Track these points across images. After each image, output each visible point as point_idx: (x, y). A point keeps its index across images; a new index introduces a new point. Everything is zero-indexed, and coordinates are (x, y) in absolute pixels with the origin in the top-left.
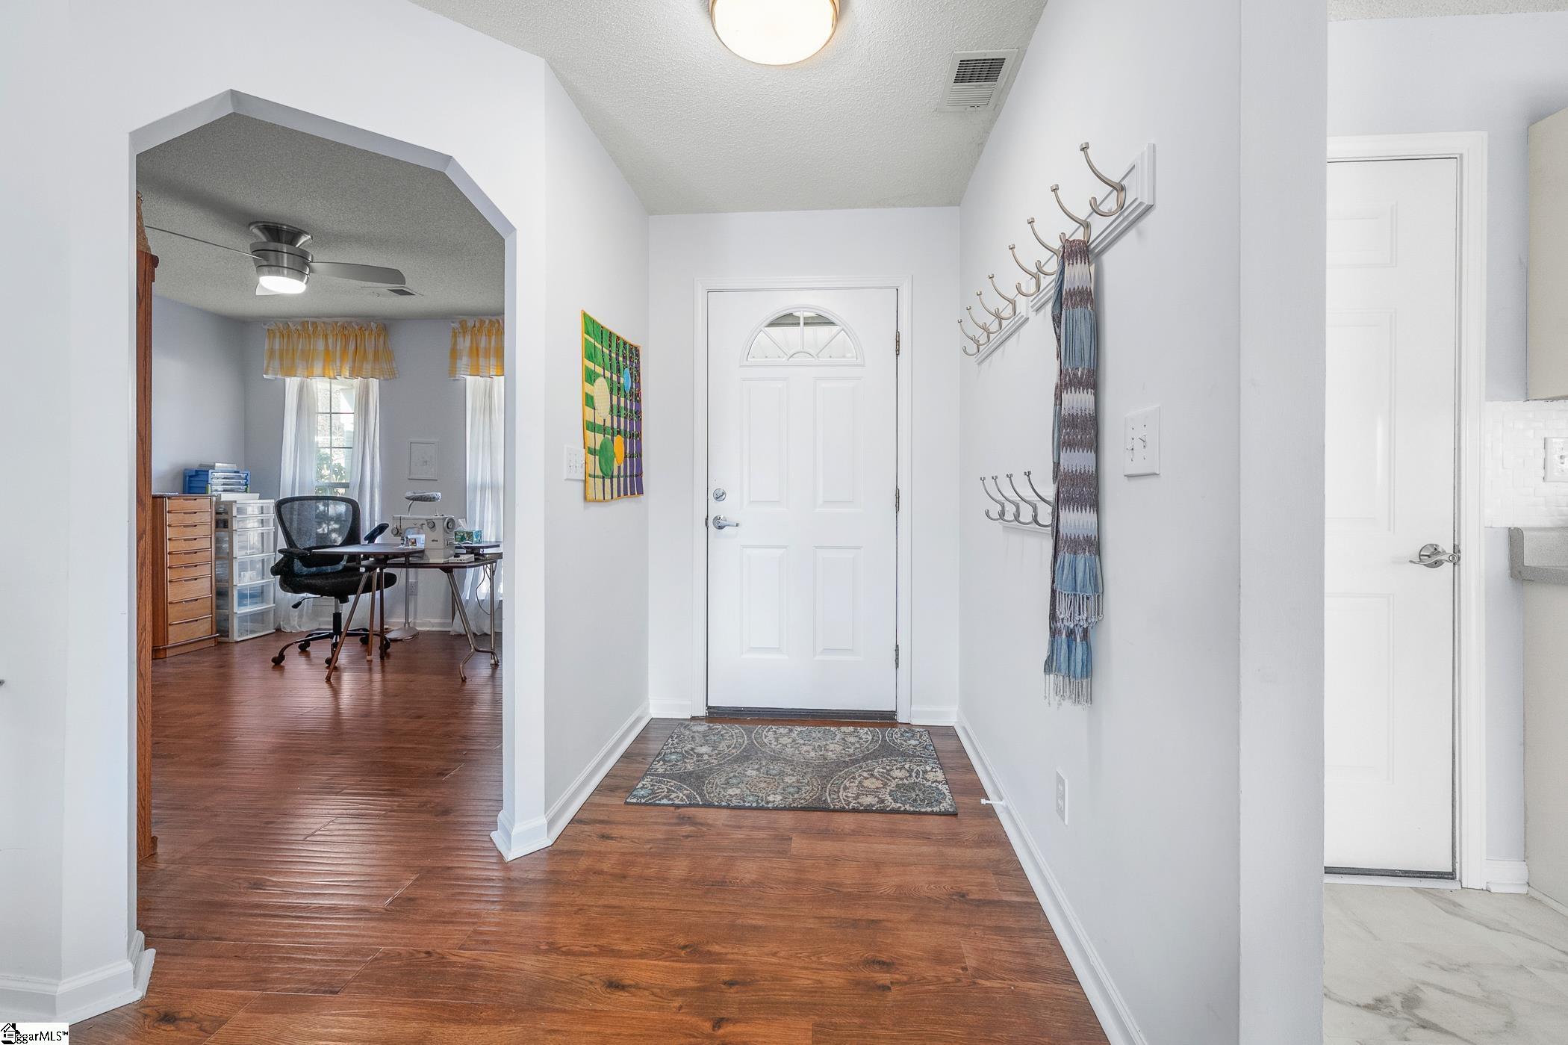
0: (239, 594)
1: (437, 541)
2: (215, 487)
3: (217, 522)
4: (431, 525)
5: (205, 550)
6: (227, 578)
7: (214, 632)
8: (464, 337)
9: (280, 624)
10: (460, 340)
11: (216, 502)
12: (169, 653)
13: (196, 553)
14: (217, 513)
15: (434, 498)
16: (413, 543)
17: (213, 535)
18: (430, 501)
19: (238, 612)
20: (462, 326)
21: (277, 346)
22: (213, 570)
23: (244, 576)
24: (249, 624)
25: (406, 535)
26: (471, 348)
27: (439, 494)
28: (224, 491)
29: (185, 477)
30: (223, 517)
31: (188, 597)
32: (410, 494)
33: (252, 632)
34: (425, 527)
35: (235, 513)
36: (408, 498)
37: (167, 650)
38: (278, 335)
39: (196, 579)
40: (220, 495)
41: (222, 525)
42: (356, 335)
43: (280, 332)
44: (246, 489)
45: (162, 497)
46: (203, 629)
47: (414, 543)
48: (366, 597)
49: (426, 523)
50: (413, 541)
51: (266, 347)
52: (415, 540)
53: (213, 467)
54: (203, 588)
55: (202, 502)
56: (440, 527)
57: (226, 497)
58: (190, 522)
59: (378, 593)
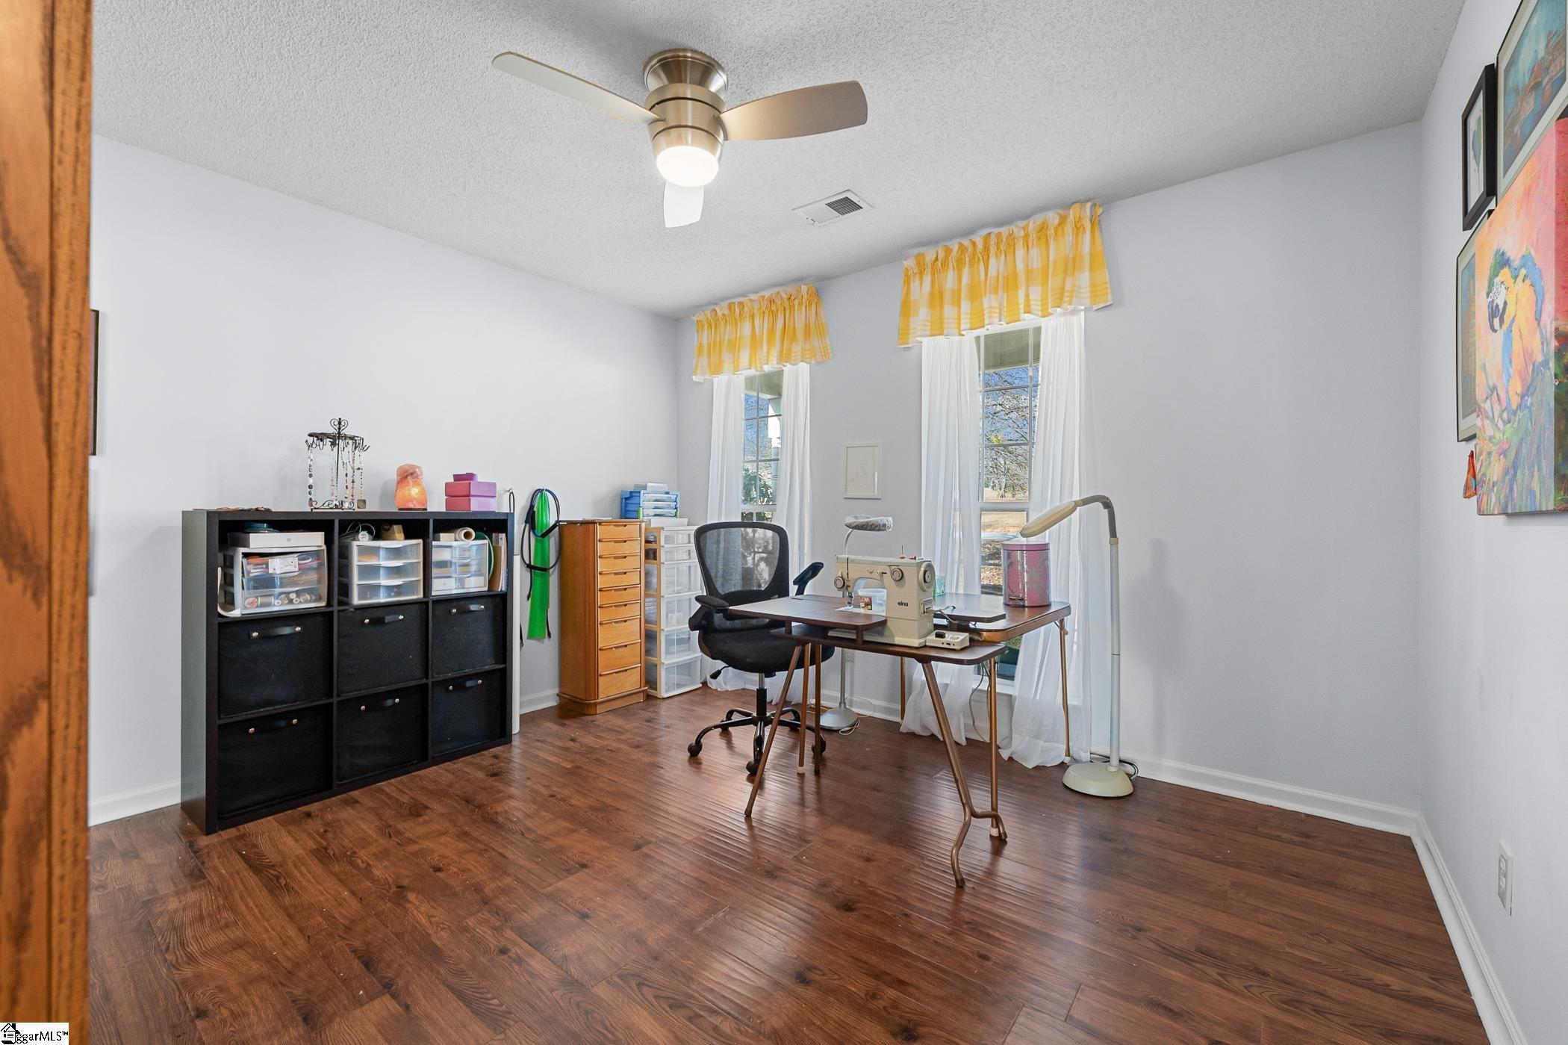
0: (666, 640)
1: (906, 605)
2: (646, 512)
3: (647, 553)
4: (897, 576)
5: (634, 586)
6: (655, 619)
7: (643, 685)
8: (921, 279)
9: (706, 678)
10: (915, 285)
11: (646, 529)
12: (600, 709)
13: (625, 589)
14: (647, 542)
15: (884, 525)
16: (867, 605)
17: (642, 568)
18: (879, 530)
19: (666, 663)
20: (918, 264)
21: (705, 341)
22: (642, 610)
23: (671, 618)
24: (676, 676)
25: (855, 589)
26: (932, 294)
27: (890, 519)
28: (656, 515)
29: (622, 499)
30: (652, 546)
31: (618, 642)
32: (850, 520)
33: (679, 686)
34: (887, 578)
35: (662, 543)
36: (849, 526)
37: (598, 706)
38: (706, 325)
39: (625, 621)
40: (650, 520)
41: (652, 556)
42: (785, 309)
43: (708, 323)
44: (676, 513)
45: (593, 523)
46: (632, 681)
47: (869, 604)
48: (799, 673)
49: (888, 572)
50: (867, 600)
51: (695, 343)
52: (870, 599)
53: (645, 488)
54: (632, 632)
55: (632, 529)
56: (912, 578)
57: (656, 523)
58: (620, 553)
59: (812, 669)
